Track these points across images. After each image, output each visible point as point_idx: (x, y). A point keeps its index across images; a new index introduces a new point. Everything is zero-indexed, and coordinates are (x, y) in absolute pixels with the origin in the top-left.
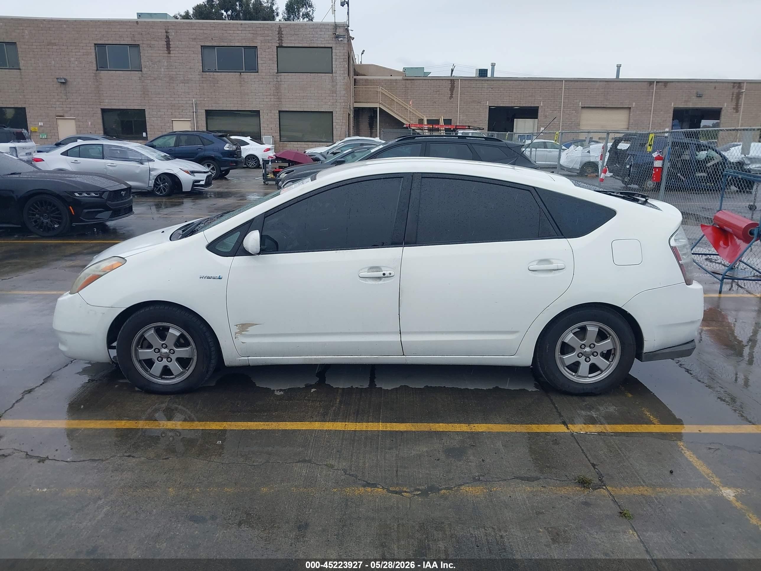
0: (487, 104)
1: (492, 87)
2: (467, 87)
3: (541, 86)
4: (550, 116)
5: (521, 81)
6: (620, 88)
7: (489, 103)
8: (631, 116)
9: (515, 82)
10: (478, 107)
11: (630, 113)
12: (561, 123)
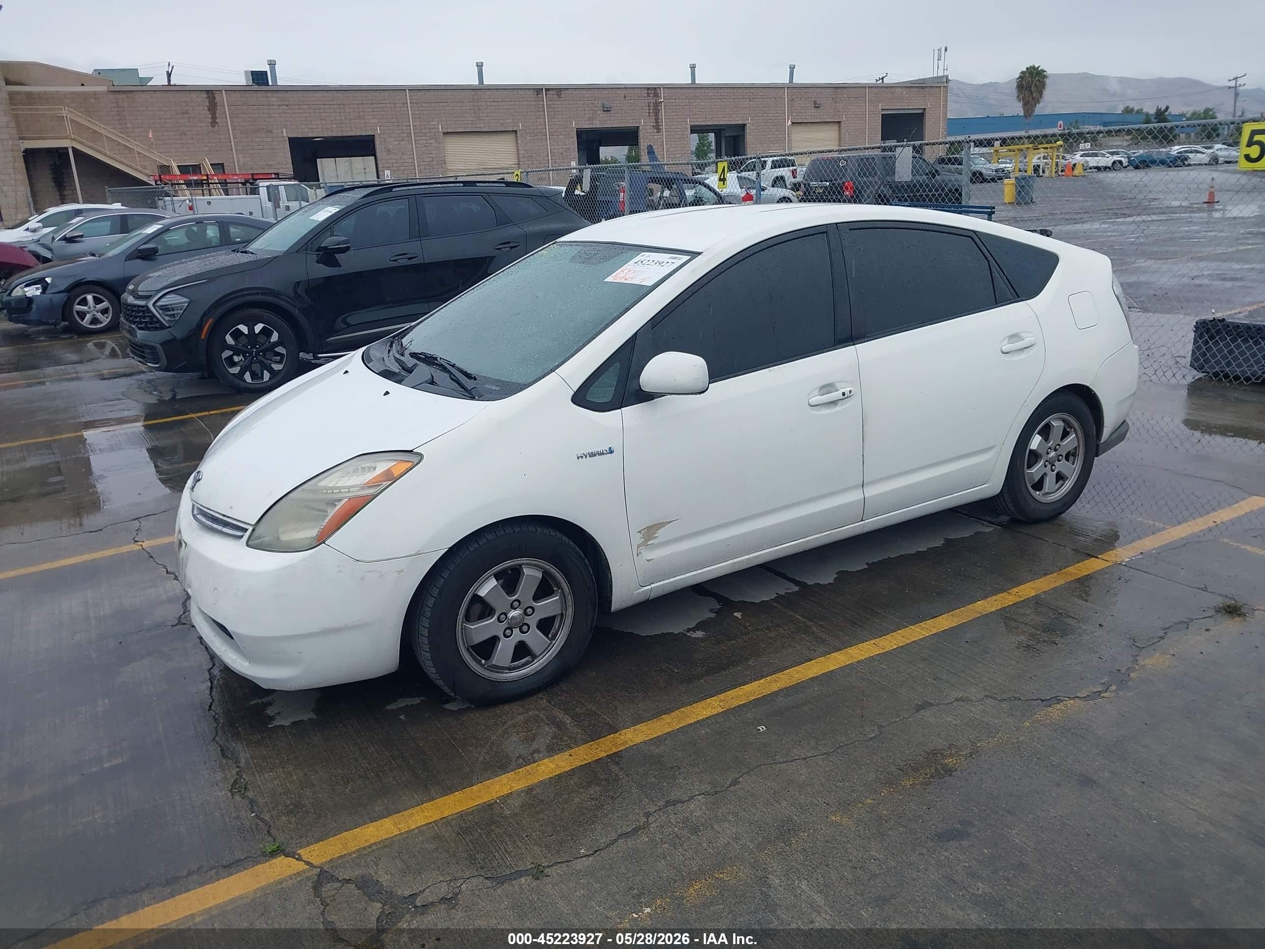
0: (285, 134)
1: (286, 103)
2: (240, 103)
3: (371, 100)
4: (396, 151)
5: (335, 92)
6: (496, 100)
7: (287, 133)
8: (519, 145)
9: (325, 94)
10: (269, 139)
11: (517, 140)
12: (416, 162)
